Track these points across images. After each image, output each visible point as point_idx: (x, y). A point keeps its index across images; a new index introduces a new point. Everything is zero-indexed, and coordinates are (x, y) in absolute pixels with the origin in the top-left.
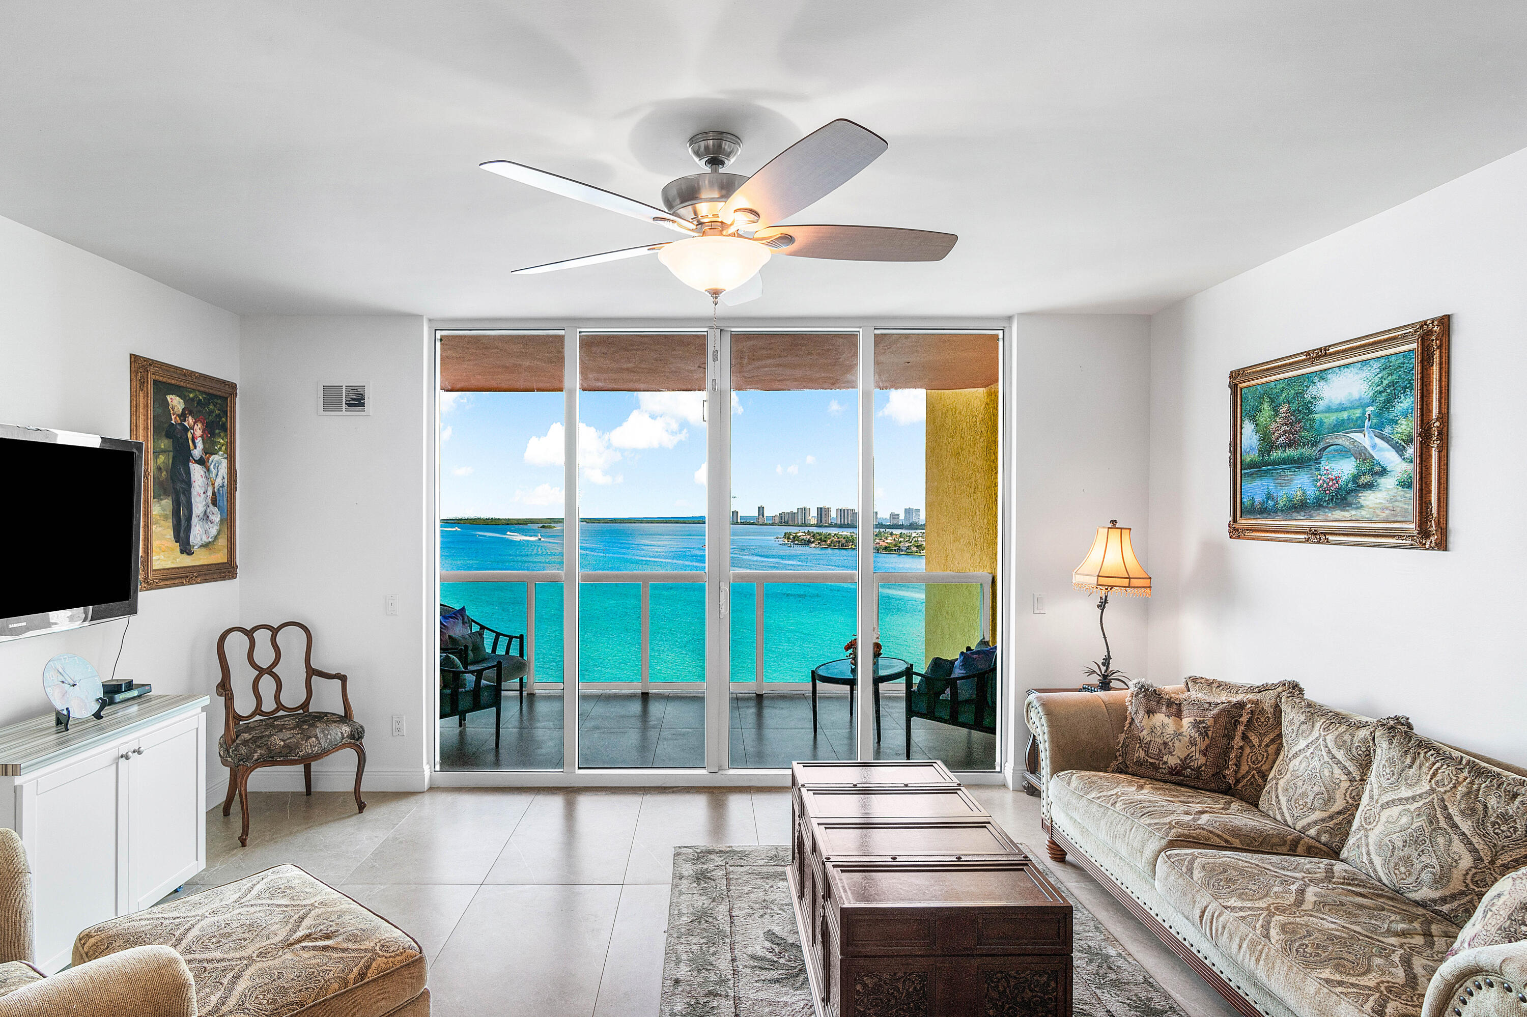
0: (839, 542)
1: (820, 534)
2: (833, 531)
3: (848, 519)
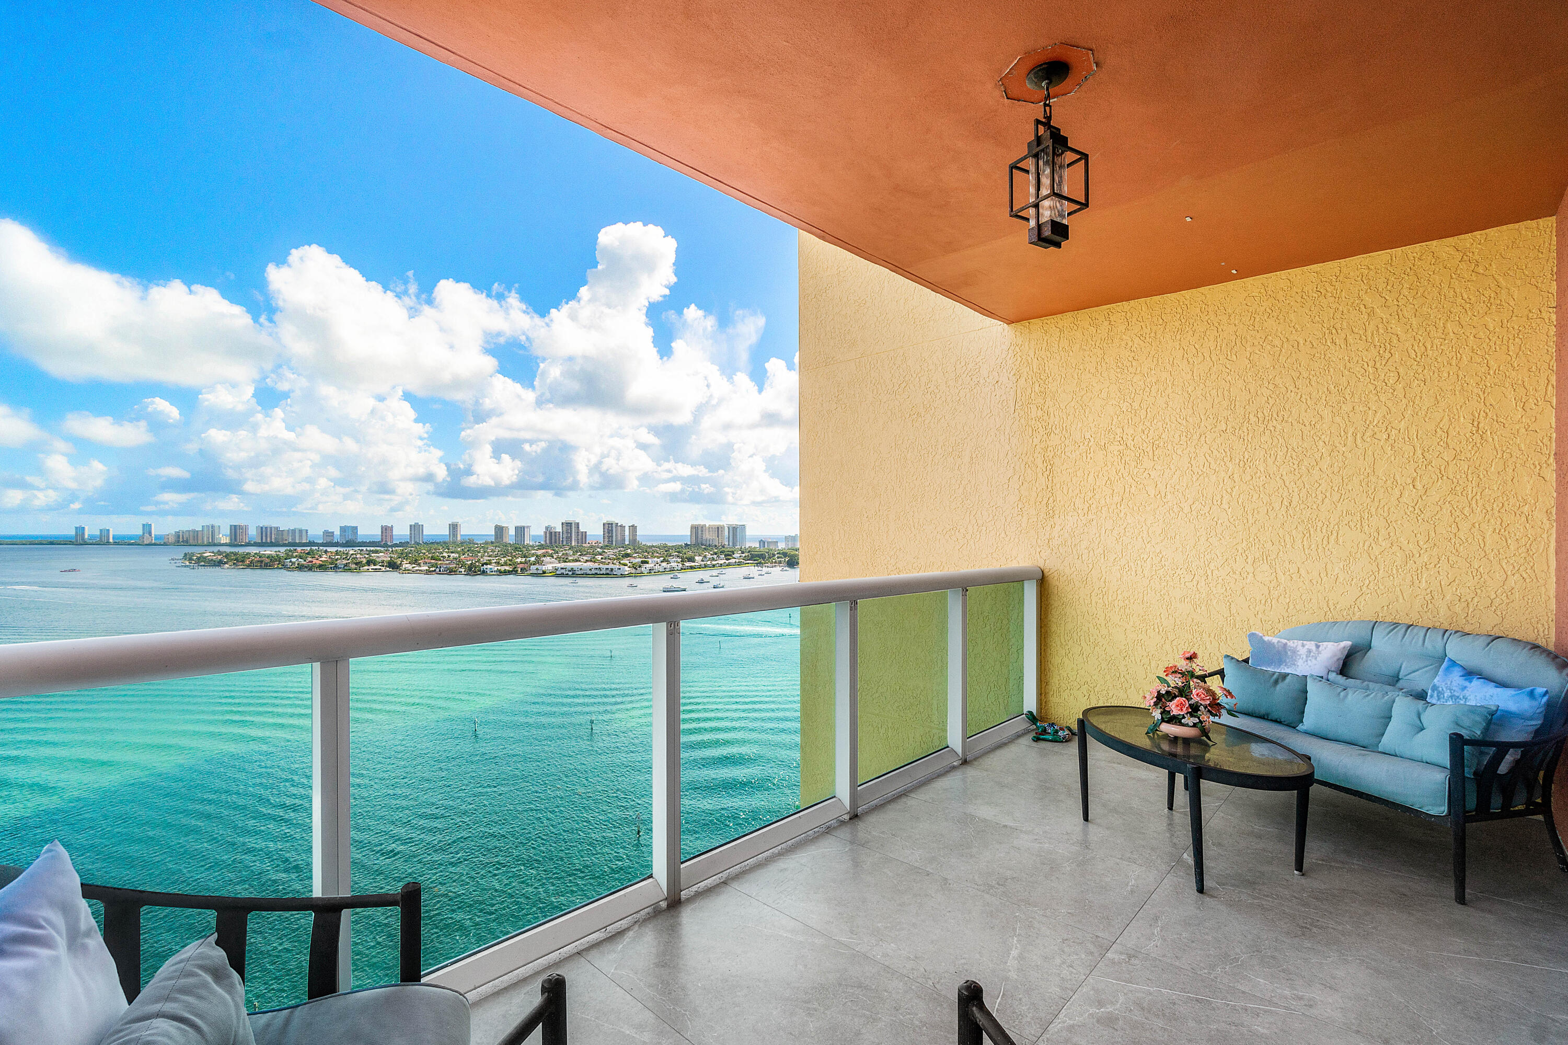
0: (262, 562)
1: (235, 554)
2: (253, 550)
3: (268, 537)
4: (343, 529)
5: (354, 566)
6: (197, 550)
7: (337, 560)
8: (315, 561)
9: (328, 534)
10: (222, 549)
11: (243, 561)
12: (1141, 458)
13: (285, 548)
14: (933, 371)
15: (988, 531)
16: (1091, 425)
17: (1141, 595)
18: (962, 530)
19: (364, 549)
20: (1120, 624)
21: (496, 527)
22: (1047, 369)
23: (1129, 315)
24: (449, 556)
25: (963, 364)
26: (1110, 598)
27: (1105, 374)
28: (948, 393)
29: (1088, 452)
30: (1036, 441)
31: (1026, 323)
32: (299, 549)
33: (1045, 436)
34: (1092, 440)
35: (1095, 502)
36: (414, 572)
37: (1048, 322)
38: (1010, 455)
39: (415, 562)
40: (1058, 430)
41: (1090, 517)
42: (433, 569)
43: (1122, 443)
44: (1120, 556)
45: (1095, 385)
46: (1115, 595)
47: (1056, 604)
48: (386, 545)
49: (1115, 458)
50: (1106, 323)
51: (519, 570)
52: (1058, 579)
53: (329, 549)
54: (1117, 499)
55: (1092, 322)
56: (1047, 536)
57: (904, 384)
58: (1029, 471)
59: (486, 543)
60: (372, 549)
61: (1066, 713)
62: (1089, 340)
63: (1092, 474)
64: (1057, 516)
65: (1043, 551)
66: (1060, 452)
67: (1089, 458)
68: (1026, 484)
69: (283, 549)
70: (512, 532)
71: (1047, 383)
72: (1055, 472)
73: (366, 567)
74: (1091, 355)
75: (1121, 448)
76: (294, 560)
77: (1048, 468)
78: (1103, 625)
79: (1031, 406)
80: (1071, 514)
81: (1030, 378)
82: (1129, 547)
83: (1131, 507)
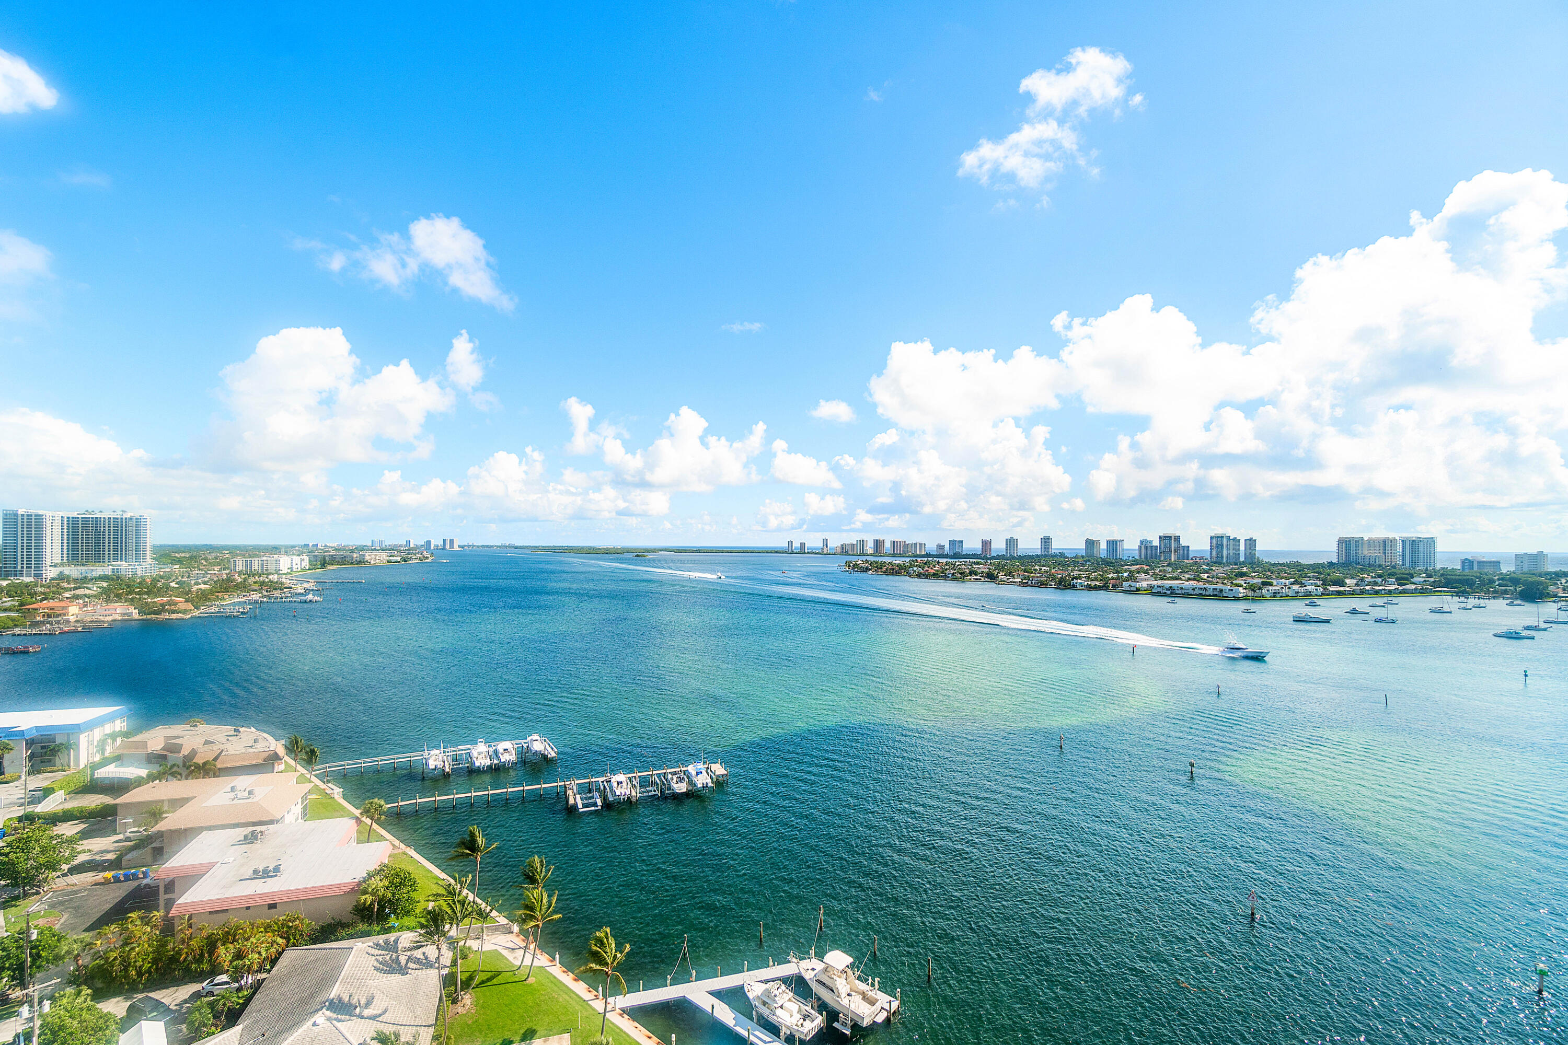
0: (893, 569)
3: (900, 549)
4: (952, 543)
5: (959, 576)
6: (853, 559)
7: (946, 570)
8: (930, 570)
9: (941, 547)
10: (868, 558)
11: (881, 569)
13: (909, 559)
19: (968, 560)
21: (1087, 540)
24: (1040, 569)
32: (919, 559)
36: (1009, 583)
39: (1010, 574)
42: (1026, 581)
48: (985, 558)
51: (1111, 586)
53: (941, 560)
59: (1078, 557)
60: (974, 560)
69: (908, 560)
70: (1103, 546)
73: (969, 577)
76: (915, 569)
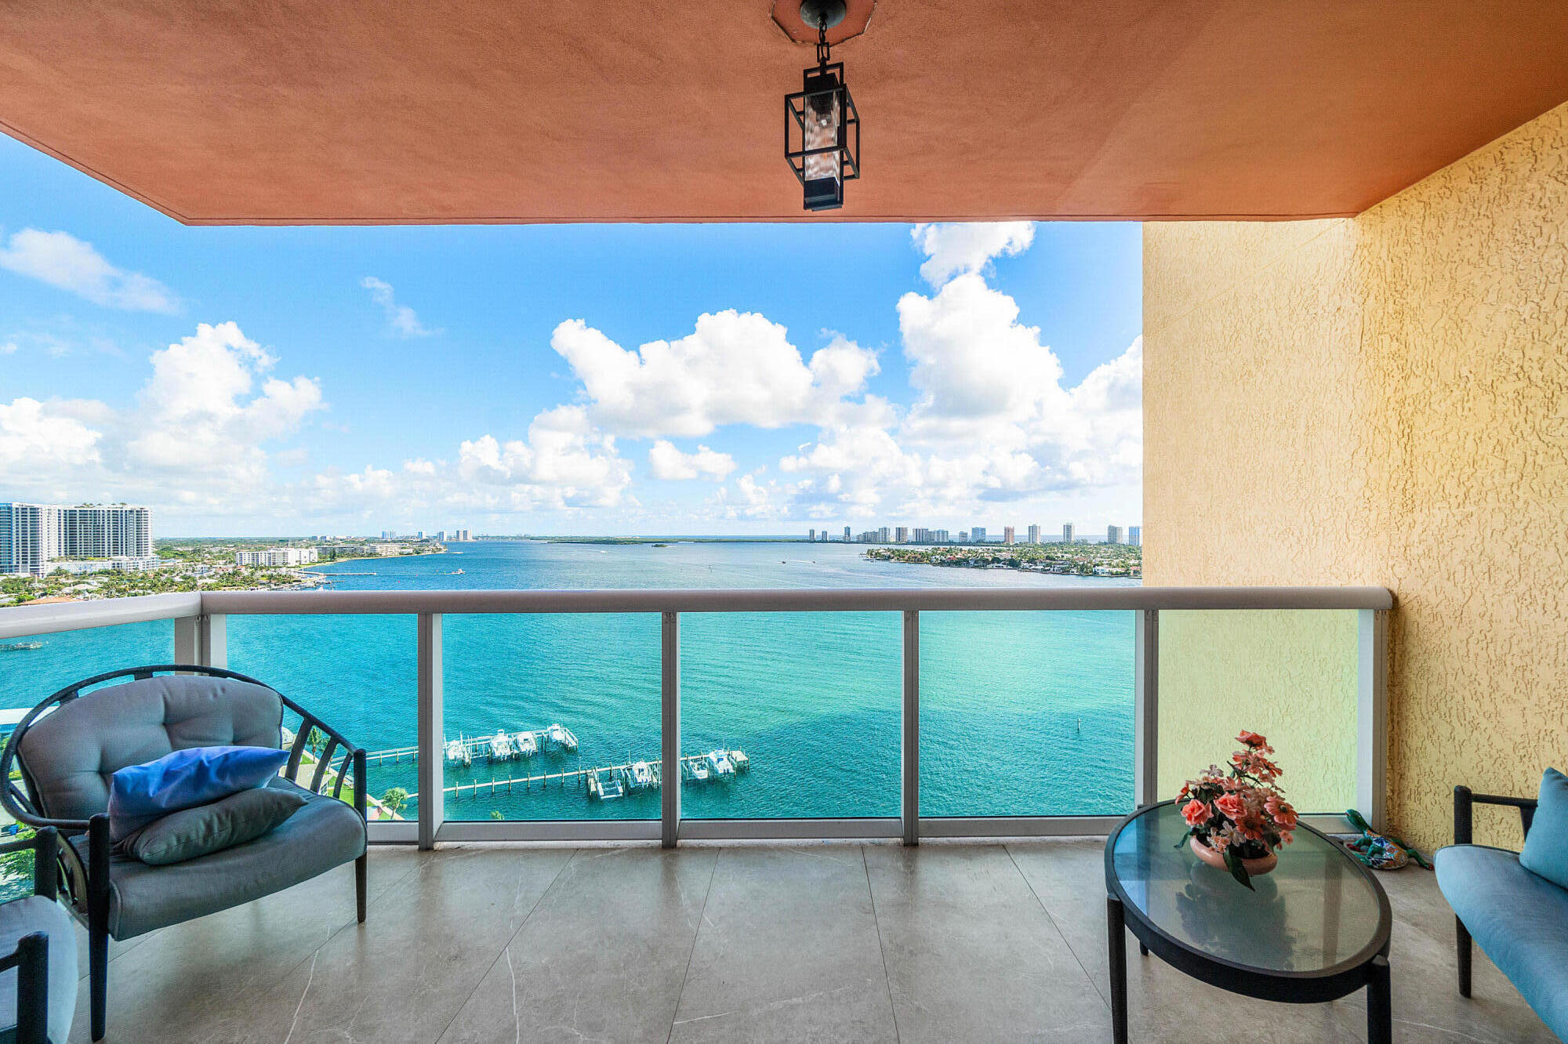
0: (916, 557)
1: (898, 551)
2: (910, 548)
3: (923, 537)
5: (981, 563)
6: (875, 547)
7: (969, 557)
8: (952, 558)
9: (963, 535)
10: (890, 547)
11: (903, 556)
12: (1555, 400)
13: (932, 546)
14: (1265, 311)
15: (1326, 534)
16: (1470, 352)
17: (1553, 650)
18: (1297, 533)
19: (991, 548)
20: (1515, 697)
21: (1110, 527)
22: (1405, 273)
23: (1537, 141)
24: (1063, 557)
25: (1298, 292)
26: (1499, 650)
27: (1494, 261)
28: (1281, 338)
29: (1466, 398)
30: (1389, 392)
31: (1376, 208)
32: (942, 547)
33: (1402, 381)
34: (1471, 377)
35: (1475, 484)
36: (1030, 571)
37: (1408, 196)
38: (1354, 417)
39: (1032, 561)
40: (1420, 369)
41: (1469, 508)
42: (1048, 568)
43: (1521, 376)
44: (1517, 577)
45: (1477, 282)
46: (1507, 645)
47: (1415, 651)
48: (1008, 545)
49: (1510, 404)
50: (1497, 170)
51: (1132, 572)
52: (1419, 611)
53: (964, 548)
54: (1512, 476)
55: (1473, 178)
56: (1403, 542)
57: (1236, 335)
58: (1379, 440)
59: (1100, 544)
60: (996, 548)
61: (1428, 832)
62: (1470, 208)
63: (1471, 437)
64: (1418, 509)
65: (1397, 564)
66: (1422, 404)
67: (1466, 409)
68: (1375, 461)
69: (930, 548)
71: (1405, 295)
72: (1415, 438)
73: (992, 565)
74: (1472, 233)
75: (1519, 385)
76: (937, 556)
77: (1407, 430)
78: (1486, 694)
79: (1382, 337)
80: (1438, 505)
81: (1382, 293)
82: (1533, 561)
83: (1536, 489)
